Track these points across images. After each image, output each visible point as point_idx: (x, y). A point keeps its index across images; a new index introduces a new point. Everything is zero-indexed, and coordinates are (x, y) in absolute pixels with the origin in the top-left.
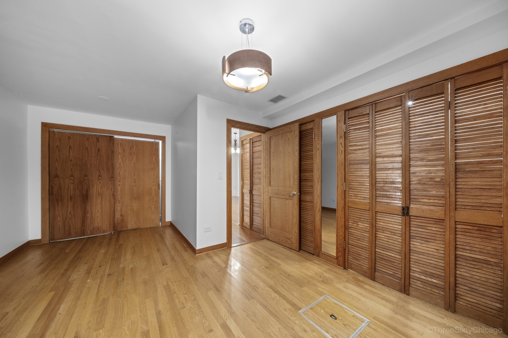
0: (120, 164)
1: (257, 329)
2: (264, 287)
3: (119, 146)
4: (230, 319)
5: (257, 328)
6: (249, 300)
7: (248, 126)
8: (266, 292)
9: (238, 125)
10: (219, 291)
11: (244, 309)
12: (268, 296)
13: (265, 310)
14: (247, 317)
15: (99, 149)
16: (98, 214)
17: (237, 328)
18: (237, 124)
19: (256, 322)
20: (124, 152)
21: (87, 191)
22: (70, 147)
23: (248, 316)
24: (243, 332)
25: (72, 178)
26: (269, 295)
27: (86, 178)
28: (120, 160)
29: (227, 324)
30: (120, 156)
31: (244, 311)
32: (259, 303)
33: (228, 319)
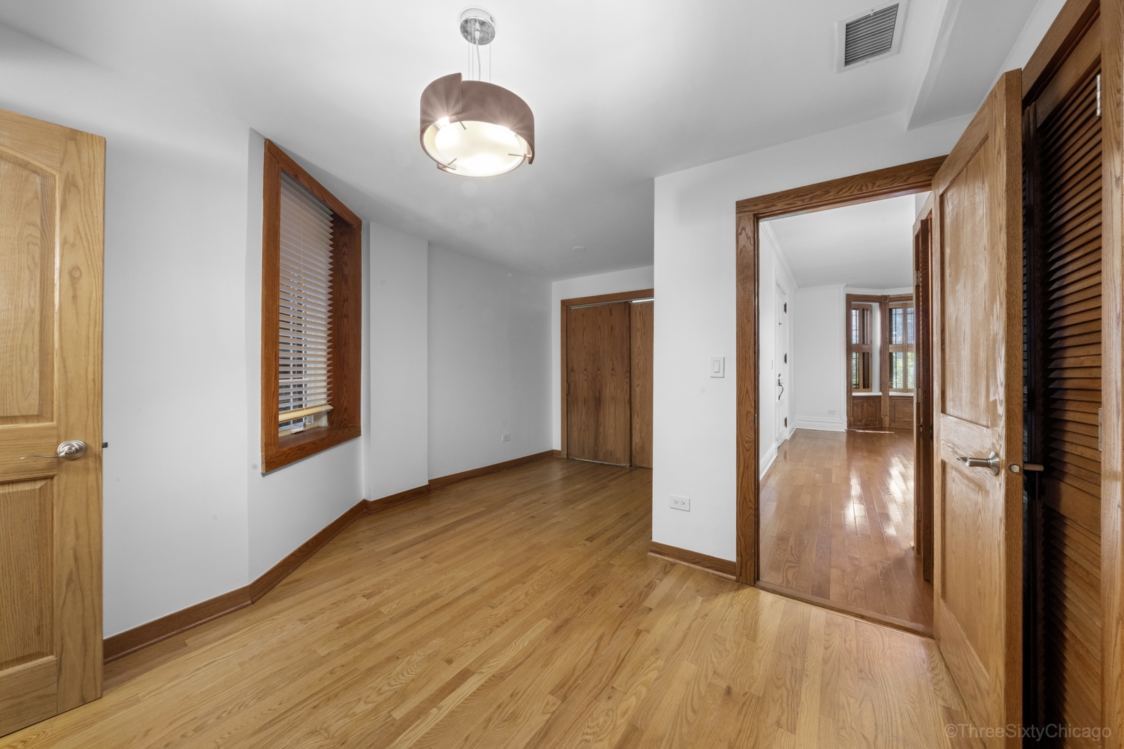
0: (639, 348)
1: (467, 734)
2: (625, 713)
3: (638, 317)
4: (482, 678)
5: (468, 736)
6: (552, 693)
7: (827, 192)
8: (605, 722)
9: (780, 206)
10: (556, 632)
11: (518, 693)
12: (590, 731)
13: (532, 739)
14: (495, 706)
15: (612, 326)
16: (612, 431)
17: (464, 697)
18: (774, 205)
19: (485, 728)
20: (644, 326)
21: (600, 393)
22: (584, 328)
23: (499, 707)
24: (453, 711)
25: (586, 372)
26: (594, 733)
27: (599, 372)
28: (639, 340)
29: (469, 678)
30: (638, 333)
31: (512, 696)
32: (550, 718)
33: (482, 675)
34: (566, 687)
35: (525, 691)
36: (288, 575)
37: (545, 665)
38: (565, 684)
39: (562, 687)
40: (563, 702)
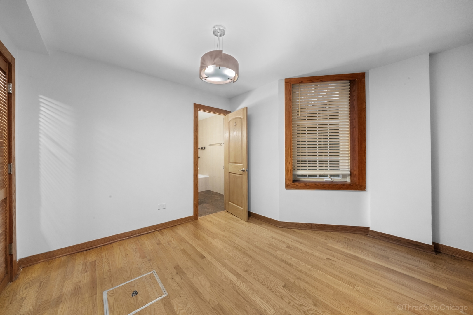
4: (235, 281)
6: (219, 305)
11: (223, 292)
23: (219, 285)
31: (223, 289)
32: (207, 301)
33: (236, 281)
34: (220, 311)
35: (223, 294)
36: (297, 229)
37: (236, 305)
38: (222, 311)
39: (220, 309)
40: (213, 308)
